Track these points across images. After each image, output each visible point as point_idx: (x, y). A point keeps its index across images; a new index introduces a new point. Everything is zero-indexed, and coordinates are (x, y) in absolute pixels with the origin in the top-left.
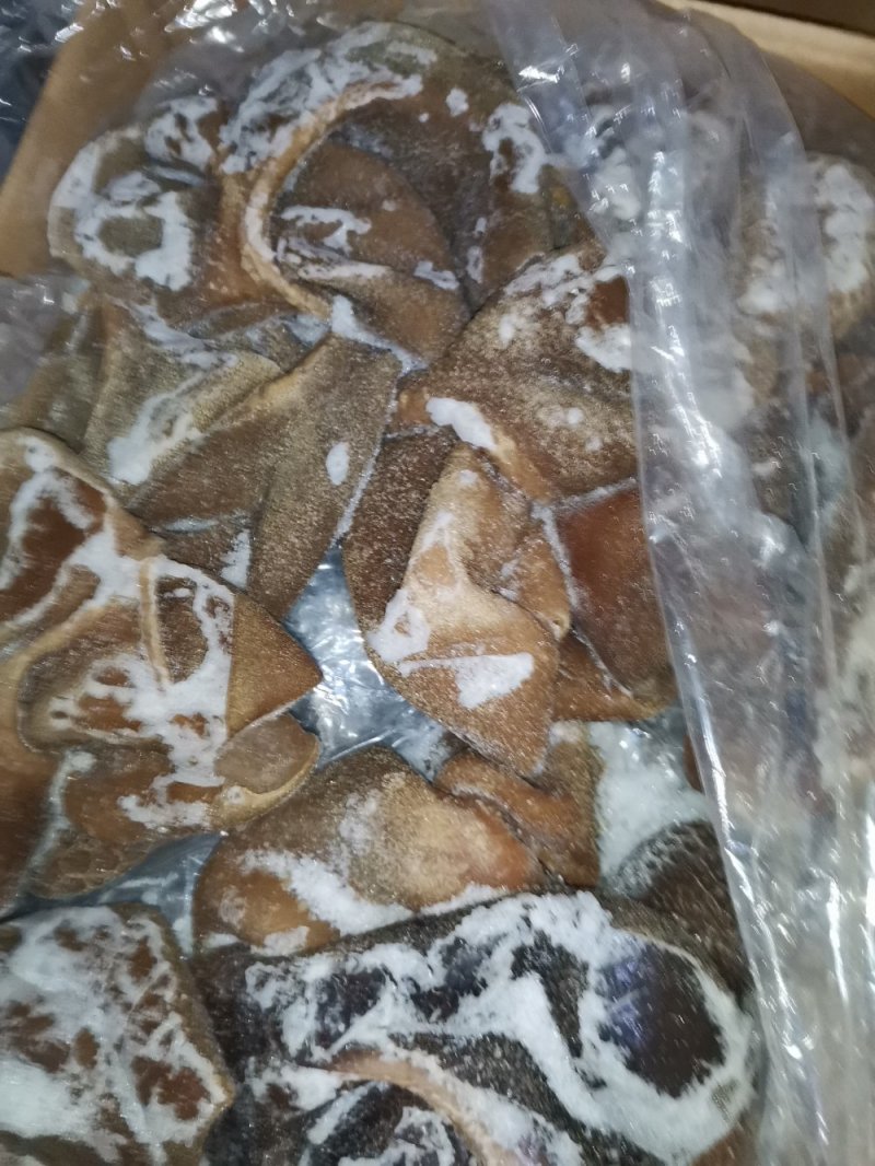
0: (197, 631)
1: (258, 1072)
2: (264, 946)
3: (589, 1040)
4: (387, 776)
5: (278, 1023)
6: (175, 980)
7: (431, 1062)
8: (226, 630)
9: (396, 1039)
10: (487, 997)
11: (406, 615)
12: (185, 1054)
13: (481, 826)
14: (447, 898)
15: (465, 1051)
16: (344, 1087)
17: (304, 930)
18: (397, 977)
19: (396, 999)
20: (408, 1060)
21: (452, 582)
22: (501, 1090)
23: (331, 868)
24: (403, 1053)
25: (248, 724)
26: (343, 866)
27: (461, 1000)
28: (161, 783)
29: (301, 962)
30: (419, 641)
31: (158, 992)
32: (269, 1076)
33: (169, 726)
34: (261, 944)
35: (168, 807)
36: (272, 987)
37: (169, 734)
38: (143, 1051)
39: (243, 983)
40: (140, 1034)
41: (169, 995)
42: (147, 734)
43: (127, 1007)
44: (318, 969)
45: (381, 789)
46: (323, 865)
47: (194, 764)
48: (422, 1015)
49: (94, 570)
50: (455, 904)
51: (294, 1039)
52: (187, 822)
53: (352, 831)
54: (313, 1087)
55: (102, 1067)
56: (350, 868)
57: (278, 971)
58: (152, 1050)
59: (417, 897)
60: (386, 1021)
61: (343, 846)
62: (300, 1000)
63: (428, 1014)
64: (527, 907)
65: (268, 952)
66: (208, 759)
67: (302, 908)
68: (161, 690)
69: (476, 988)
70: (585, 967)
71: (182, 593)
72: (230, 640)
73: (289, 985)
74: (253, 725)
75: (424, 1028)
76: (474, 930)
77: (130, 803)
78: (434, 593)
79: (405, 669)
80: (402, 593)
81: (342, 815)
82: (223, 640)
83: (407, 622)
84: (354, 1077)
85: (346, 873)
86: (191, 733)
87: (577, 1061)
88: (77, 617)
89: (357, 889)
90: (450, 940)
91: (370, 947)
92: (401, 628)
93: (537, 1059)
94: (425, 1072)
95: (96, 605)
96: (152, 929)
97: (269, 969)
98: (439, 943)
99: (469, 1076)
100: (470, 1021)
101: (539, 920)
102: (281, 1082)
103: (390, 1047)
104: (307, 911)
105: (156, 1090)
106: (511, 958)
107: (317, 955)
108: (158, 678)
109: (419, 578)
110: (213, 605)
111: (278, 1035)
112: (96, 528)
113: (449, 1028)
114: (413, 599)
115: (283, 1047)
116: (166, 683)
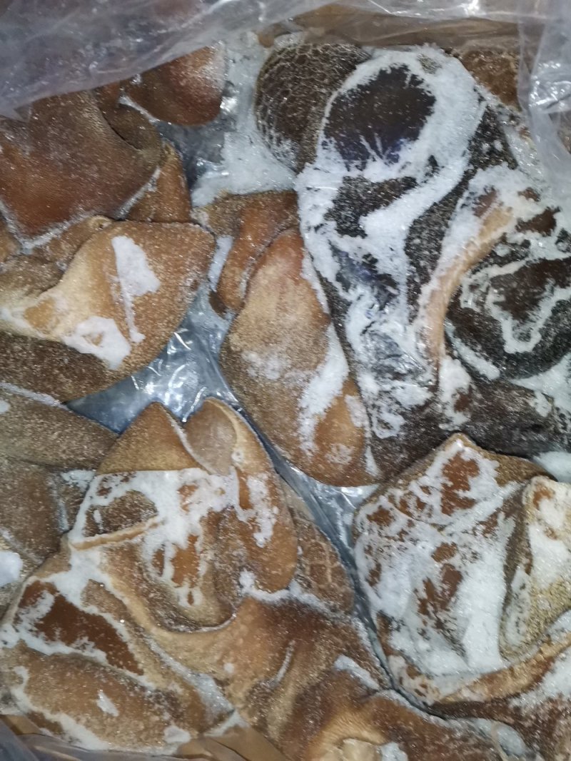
0: (123, 500)
1: (448, 421)
2: (363, 427)
3: (400, 171)
4: (233, 348)
5: (413, 410)
6: (392, 491)
7: (426, 289)
8: (120, 478)
9: (412, 318)
10: (376, 253)
11: (84, 336)
12: (433, 475)
13: (260, 272)
14: (314, 292)
15: (417, 266)
16: (451, 355)
17: (348, 398)
18: (368, 322)
19: (385, 321)
20: (425, 307)
21: (50, 301)
22: (441, 235)
23: (306, 384)
24: (422, 311)
25: (187, 453)
26: (303, 375)
27: (380, 272)
28: (243, 516)
29: (365, 395)
30: (108, 326)
31: (398, 501)
32: (449, 412)
33: (192, 513)
34: (362, 430)
35: (257, 507)
36: (388, 417)
37: (199, 512)
38: (437, 507)
39: (391, 439)
40: (426, 510)
41: (399, 493)
42: (200, 530)
43: (411, 524)
44: (369, 383)
45: (241, 351)
46: (305, 391)
47: (223, 492)
48: (394, 301)
49: (84, 585)
50: (317, 286)
51: (422, 395)
52: (266, 492)
53: (273, 370)
54: (453, 378)
55: (455, 539)
56: (303, 370)
57: (374, 412)
58: (435, 500)
59: (315, 316)
60: (400, 327)
61: (287, 376)
62: (393, 394)
63: (391, 296)
64: (309, 228)
65: (367, 423)
66: (217, 481)
67: (335, 403)
68: (163, 523)
69: (371, 262)
70: (347, 180)
71: (97, 517)
72: (126, 474)
73: (383, 404)
74: (190, 450)
75: (403, 299)
76: (329, 268)
77: (261, 538)
78: (62, 315)
79: (138, 337)
80: (68, 341)
81: (264, 378)
82: (126, 480)
83: (89, 335)
84: (442, 347)
85: (307, 372)
86: (196, 495)
87: (418, 181)
88: (119, 595)
89: (318, 362)
90: (338, 285)
91: (350, 345)
92: (98, 340)
93: (421, 212)
94: (433, 293)
95: (109, 581)
96: (363, 513)
97: (374, 420)
98: (342, 293)
99: (434, 260)
100: (396, 265)
101: (317, 219)
102: (452, 402)
103: (419, 322)
104: (338, 398)
105: (461, 494)
106: (347, 237)
107: (360, 384)
108: (155, 525)
109: (53, 328)
110: (104, 492)
111: (420, 409)
112: (52, 589)
113: (403, 280)
114: (70, 332)
115: (428, 403)
116: (157, 520)
